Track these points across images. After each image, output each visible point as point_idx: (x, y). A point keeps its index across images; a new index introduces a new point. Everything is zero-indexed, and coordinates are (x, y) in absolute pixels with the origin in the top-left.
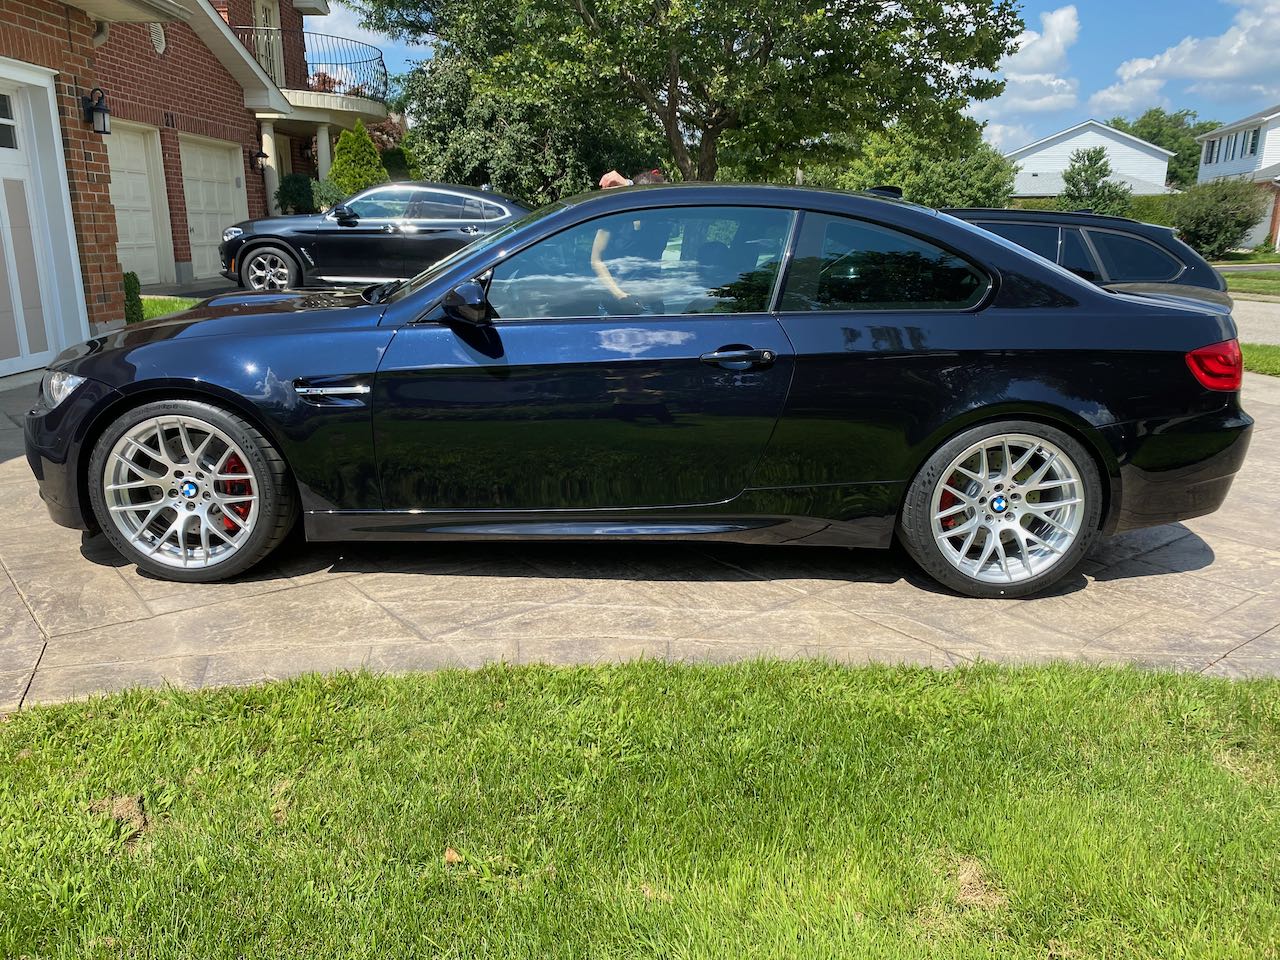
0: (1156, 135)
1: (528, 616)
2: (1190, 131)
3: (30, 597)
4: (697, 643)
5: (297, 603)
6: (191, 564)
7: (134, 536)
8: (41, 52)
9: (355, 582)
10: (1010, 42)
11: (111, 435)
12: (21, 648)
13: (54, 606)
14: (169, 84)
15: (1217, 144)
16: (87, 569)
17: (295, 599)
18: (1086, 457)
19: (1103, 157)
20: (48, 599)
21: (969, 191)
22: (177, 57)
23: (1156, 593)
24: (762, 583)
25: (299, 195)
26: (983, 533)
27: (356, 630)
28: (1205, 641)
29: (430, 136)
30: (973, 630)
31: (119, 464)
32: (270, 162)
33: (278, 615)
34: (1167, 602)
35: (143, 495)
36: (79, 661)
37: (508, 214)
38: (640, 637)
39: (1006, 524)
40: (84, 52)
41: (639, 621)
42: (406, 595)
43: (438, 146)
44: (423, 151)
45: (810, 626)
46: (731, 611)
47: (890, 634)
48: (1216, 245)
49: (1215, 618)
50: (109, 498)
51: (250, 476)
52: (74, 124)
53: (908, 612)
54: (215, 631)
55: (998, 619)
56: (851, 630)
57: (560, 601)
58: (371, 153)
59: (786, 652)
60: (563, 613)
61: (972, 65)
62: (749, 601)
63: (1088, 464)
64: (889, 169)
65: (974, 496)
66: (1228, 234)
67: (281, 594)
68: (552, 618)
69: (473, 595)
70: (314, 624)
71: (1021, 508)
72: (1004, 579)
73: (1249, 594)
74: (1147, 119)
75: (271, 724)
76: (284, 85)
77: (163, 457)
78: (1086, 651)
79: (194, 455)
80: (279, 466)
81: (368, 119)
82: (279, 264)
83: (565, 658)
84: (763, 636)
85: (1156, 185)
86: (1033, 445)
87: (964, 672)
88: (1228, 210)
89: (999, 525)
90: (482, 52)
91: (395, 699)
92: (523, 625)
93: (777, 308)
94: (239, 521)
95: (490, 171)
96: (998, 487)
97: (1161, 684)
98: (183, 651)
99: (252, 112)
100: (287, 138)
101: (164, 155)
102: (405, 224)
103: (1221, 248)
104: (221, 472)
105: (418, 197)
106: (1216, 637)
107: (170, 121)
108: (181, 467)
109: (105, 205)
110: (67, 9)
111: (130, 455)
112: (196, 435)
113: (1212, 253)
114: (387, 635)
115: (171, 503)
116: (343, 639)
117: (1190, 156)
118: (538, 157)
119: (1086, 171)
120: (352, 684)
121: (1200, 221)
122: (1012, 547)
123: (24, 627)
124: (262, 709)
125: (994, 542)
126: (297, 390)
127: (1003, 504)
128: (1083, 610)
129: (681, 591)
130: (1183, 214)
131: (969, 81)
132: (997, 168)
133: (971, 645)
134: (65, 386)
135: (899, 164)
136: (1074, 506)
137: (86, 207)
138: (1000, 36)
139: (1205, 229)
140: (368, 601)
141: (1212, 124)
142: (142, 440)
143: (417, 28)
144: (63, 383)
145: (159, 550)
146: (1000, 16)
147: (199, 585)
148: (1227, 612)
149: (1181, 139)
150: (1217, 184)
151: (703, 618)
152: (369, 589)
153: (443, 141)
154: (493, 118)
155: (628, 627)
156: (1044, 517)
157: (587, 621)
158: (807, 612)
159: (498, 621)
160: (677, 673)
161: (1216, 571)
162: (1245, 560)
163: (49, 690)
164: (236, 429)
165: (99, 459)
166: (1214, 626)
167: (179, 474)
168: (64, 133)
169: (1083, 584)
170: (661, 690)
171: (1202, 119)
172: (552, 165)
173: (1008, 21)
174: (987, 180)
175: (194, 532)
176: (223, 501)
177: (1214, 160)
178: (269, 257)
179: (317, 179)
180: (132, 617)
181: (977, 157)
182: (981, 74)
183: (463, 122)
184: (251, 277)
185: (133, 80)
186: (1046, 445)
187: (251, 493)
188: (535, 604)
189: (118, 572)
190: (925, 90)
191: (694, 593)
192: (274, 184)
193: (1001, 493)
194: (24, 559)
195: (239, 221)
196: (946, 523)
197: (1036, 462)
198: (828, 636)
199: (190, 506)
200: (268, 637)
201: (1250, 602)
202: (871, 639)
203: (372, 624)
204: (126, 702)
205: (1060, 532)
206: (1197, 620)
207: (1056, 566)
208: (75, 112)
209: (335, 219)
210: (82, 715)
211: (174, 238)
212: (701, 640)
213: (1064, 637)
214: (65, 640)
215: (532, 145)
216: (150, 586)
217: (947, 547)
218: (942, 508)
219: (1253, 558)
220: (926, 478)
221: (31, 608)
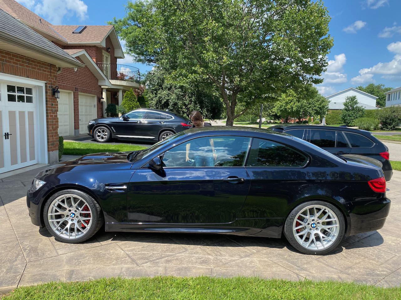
0: (372, 91)
1: (169, 258)
2: (383, 90)
3: (23, 248)
4: (221, 270)
5: (101, 251)
6: (71, 238)
7: (55, 229)
8: (42, 77)
9: (119, 244)
10: (324, 68)
11: (51, 199)
12: (19, 266)
13: (30, 250)
14: (77, 79)
15: (391, 95)
16: (40, 238)
17: (101, 250)
18: (339, 212)
19: (356, 99)
20: (28, 248)
21: (315, 108)
22: (80, 72)
23: (364, 254)
24: (243, 247)
25: (112, 110)
26: (309, 234)
27: (118, 262)
28: (378, 273)
29: (152, 92)
30: (306, 266)
31: (53, 207)
32: (105, 100)
33: (95, 255)
34: (367, 258)
35: (59, 217)
36: (35, 271)
37: (173, 118)
38: (203, 267)
39: (316, 232)
40: (54, 76)
41: (203, 261)
42: (134, 249)
43: (154, 95)
44: (150, 97)
45: (256, 264)
46: (232, 258)
47: (280, 267)
48: (392, 126)
49: (382, 264)
50: (49, 217)
51: (90, 212)
52: (49, 96)
53: (286, 259)
54: (76, 261)
55: (314, 263)
56: (268, 266)
57: (180, 253)
58: (135, 98)
59: (247, 273)
60: (180, 257)
61: (313, 74)
62: (238, 254)
63: (340, 214)
64: (290, 101)
65: (306, 223)
66: (396, 123)
67: (97, 248)
68: (177, 259)
69: (153, 250)
70: (106, 259)
71: (321, 227)
72: (316, 249)
73: (393, 255)
74: (369, 87)
75: (90, 296)
76: (110, 78)
77: (65, 206)
78: (340, 275)
79: (75, 205)
80: (99, 209)
81: (135, 88)
82: (105, 132)
83: (179, 274)
84: (241, 267)
85: (373, 107)
86: (323, 208)
87: (301, 283)
88: (395, 115)
89: (314, 232)
90: (168, 68)
91: (127, 288)
92: (168, 261)
93: (245, 165)
94: (86, 225)
95: (169, 103)
96: (313, 220)
97: (362, 289)
98: (66, 268)
99: (100, 86)
100: (110, 93)
101: (74, 99)
102: (143, 121)
103: (394, 127)
104: (82, 211)
105: (147, 113)
106: (382, 271)
107: (77, 90)
108: (71, 209)
109: (56, 118)
110: (51, 65)
111: (56, 205)
112: (75, 200)
113: (391, 128)
114: (127, 264)
115: (67, 219)
116: (114, 265)
117: (383, 97)
118: (184, 99)
119: (350, 103)
120: (115, 282)
121: (387, 119)
122: (318, 238)
123: (21, 258)
124: (88, 290)
125: (313, 237)
126: (106, 187)
127: (315, 225)
128: (341, 260)
129: (217, 250)
130: (381, 116)
131: (312, 79)
132: (323, 101)
133: (305, 272)
134: (40, 184)
135: (293, 99)
136: (336, 227)
137: (50, 119)
138: (321, 67)
139: (388, 121)
140: (123, 251)
141: (389, 88)
142: (60, 200)
143: (150, 61)
144: (39, 183)
145: (62, 233)
146: (321, 61)
147: (73, 244)
148: (386, 261)
149: (380, 93)
150: (391, 108)
151: (223, 260)
152: (123, 247)
153: (156, 94)
154: (171, 87)
155: (200, 263)
156: (327, 230)
157: (187, 261)
158: (255, 259)
159: (160, 260)
160: (213, 281)
161: (384, 247)
162: (393, 242)
163: (26, 281)
164: (87, 198)
165: (47, 206)
166: (381, 267)
167: (70, 211)
168: (46, 98)
169: (341, 250)
170: (207, 287)
171: (386, 87)
172: (188, 101)
173: (323, 62)
174: (320, 105)
175: (72, 227)
176: (82, 219)
177: (390, 100)
178: (102, 129)
179: (118, 105)
180: (52, 255)
181: (317, 98)
182: (316, 77)
183: (162, 88)
184: (96, 135)
185: (67, 79)
186: (326, 208)
187: (90, 217)
188: (172, 254)
189: (49, 239)
190: (299, 81)
191: (221, 251)
192: (105, 106)
193: (314, 222)
194: (22, 234)
195: (94, 119)
196: (298, 231)
197: (324, 213)
198: (261, 267)
199: (72, 220)
200: (92, 264)
201: (393, 258)
202: (274, 269)
203: (123, 260)
204: (48, 286)
205: (333, 234)
206: (376, 265)
207: (332, 245)
208: (50, 92)
209: (123, 119)
210: (35, 291)
211: (75, 123)
212: (222, 268)
213: (334, 270)
214: (32, 263)
215: (182, 95)
216: (58, 244)
217: (298, 239)
218: (296, 226)
219: (395, 242)
220: (291, 217)
221: (23, 251)
